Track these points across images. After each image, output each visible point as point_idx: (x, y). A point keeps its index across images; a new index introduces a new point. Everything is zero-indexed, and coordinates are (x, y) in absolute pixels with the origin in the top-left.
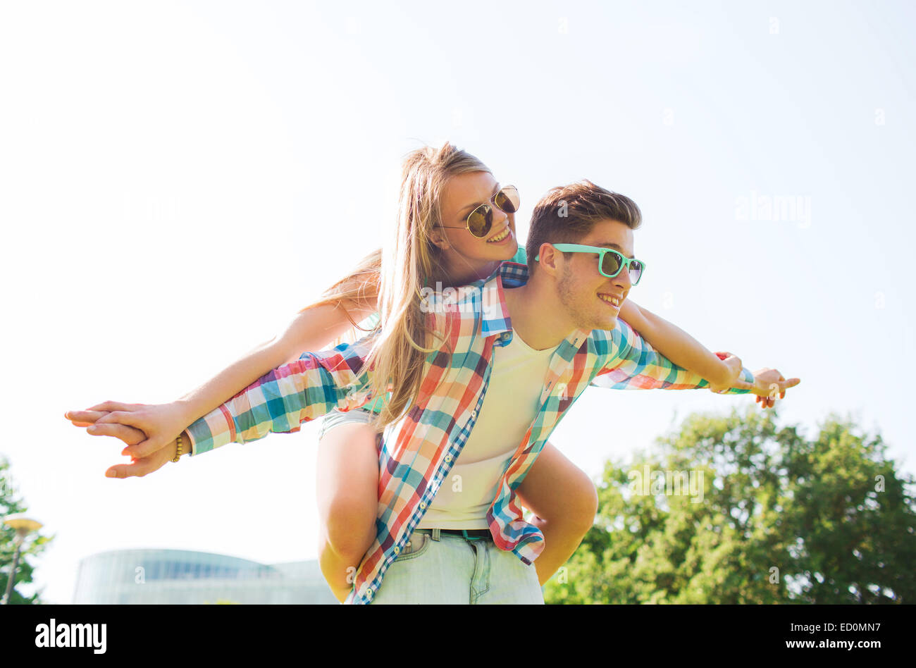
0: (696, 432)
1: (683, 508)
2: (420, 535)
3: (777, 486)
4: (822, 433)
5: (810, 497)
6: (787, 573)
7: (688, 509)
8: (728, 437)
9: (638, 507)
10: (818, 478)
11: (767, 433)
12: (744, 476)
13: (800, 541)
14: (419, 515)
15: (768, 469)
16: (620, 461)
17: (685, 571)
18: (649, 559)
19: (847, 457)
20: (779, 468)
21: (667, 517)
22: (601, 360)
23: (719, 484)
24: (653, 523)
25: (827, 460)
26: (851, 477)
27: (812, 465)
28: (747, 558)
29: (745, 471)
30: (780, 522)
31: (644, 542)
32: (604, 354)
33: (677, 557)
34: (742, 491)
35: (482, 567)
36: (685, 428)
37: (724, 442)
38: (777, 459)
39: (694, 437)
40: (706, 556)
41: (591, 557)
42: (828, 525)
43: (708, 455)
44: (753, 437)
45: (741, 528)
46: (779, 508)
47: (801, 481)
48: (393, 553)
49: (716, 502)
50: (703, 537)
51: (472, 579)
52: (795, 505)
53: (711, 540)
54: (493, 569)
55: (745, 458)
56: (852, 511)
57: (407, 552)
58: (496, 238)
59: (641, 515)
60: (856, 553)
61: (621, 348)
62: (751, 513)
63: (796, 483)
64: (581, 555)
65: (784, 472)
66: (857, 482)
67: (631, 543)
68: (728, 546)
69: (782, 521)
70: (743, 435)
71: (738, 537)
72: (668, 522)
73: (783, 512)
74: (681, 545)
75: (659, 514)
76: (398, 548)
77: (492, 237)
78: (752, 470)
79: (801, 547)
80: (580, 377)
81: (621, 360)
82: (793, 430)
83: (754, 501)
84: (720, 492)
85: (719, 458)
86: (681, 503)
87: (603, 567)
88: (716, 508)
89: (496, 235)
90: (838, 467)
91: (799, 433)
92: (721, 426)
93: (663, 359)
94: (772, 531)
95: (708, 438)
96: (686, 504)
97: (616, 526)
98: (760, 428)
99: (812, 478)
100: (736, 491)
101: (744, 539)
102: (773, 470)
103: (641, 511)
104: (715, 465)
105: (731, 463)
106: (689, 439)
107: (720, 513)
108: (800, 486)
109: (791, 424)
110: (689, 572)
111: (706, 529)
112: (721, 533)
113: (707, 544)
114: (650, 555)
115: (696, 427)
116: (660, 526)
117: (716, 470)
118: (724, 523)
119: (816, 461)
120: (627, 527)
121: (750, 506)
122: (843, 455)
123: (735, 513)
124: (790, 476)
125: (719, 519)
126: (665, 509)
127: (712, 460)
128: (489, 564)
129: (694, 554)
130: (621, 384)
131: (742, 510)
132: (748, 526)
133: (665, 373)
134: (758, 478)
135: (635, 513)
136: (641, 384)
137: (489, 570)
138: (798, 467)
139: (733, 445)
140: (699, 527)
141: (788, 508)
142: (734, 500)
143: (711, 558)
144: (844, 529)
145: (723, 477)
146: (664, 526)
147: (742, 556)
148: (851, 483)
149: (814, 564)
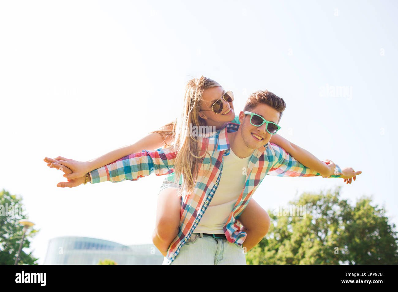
0: (305, 200)
1: (298, 231)
2: (195, 235)
3: (338, 224)
4: (357, 203)
5: (351, 229)
6: (340, 260)
7: (301, 232)
8: (319, 203)
9: (280, 230)
10: (355, 221)
11: (335, 202)
12: (324, 219)
13: (346, 247)
14: (195, 225)
15: (335, 217)
16: (274, 210)
17: (298, 257)
18: (283, 251)
19: (367, 214)
20: (339, 216)
21: (292, 234)
22: (270, 164)
23: (314, 222)
24: (285, 237)
25: (359, 214)
26: (368, 222)
27: (352, 216)
28: (324, 253)
29: (325, 217)
30: (338, 239)
31: (282, 244)
32: (272, 161)
33: (295, 251)
34: (323, 226)
35: (220, 249)
36: (301, 198)
37: (317, 205)
38: (338, 213)
39: (304, 202)
40: (307, 251)
41: (259, 249)
42: (358, 241)
43: (310, 210)
44: (329, 203)
45: (322, 241)
46: (338, 233)
47: (348, 222)
48: (184, 241)
49: (312, 229)
50: (306, 243)
51: (216, 254)
52: (345, 232)
53: (309, 245)
54: (225, 251)
55: (325, 212)
56: (368, 235)
57: (189, 241)
58: (225, 113)
59: (281, 233)
60: (369, 253)
61: (279, 159)
62: (326, 235)
63: (346, 223)
64: (255, 248)
65: (341, 218)
66: (371, 224)
67: (276, 244)
68: (316, 248)
69: (339, 238)
70: (325, 202)
71: (321, 244)
72: (292, 236)
73: (340, 235)
74: (297, 246)
75: (288, 233)
76: (186, 239)
77: (224, 113)
78: (328, 217)
79: (346, 250)
80: (261, 171)
81: (280, 164)
82: (345, 202)
83: (328, 230)
84: (314, 225)
85: (314, 212)
86: (298, 229)
87: (264, 254)
88: (312, 232)
89: (225, 112)
90: (363, 217)
91: (348, 203)
92: (316, 198)
93: (299, 164)
94: (335, 242)
95: (310, 203)
96: (300, 229)
97: (270, 237)
98: (332, 200)
99: (352, 222)
100: (321, 225)
101: (323, 245)
102: (336, 217)
103: (281, 231)
104: (312, 214)
105: (319, 213)
106: (302, 202)
107: (314, 234)
108: (347, 225)
109: (345, 199)
110: (300, 257)
111: (307, 240)
112: (313, 242)
113: (307, 246)
114: (284, 249)
115: (305, 198)
116: (289, 238)
117: (313, 216)
118: (315, 238)
119: (355, 214)
120: (275, 238)
121: (326, 232)
122: (365, 213)
123: (320, 234)
124: (343, 220)
125: (313, 236)
126: (291, 231)
127: (311, 212)
128: (223, 248)
129: (302, 250)
130: (281, 174)
131: (323, 233)
132: (325, 240)
133: (301, 170)
134: (330, 220)
135: (279, 232)
136: (290, 175)
137: (223, 251)
138: (347, 216)
139: (320, 206)
140: (304, 239)
141: (342, 233)
142: (320, 229)
143: (309, 253)
144: (364, 243)
145: (315, 219)
146: (290, 238)
147: (322, 252)
148: (369, 224)
149: (351, 256)
